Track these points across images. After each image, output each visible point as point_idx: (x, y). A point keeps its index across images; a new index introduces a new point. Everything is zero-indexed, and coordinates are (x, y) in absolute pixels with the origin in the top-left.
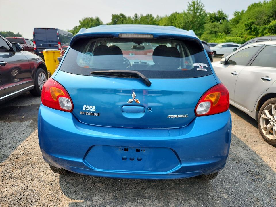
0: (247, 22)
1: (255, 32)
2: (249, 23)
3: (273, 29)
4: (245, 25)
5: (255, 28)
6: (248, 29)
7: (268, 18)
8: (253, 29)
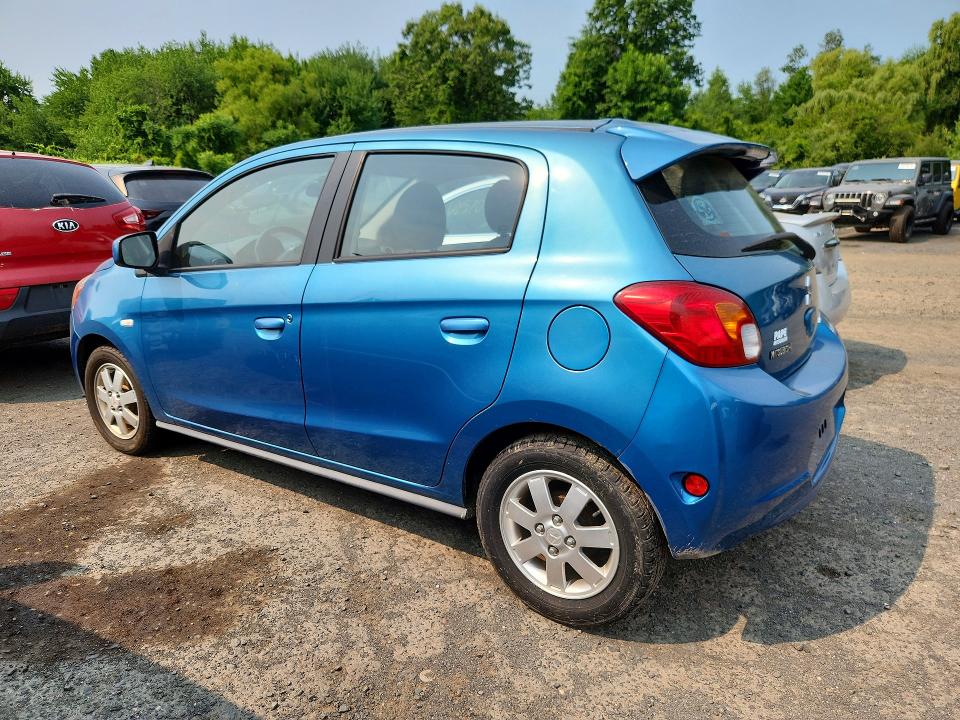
0: (126, 111)
1: (161, 144)
2: (131, 117)
3: (209, 139)
4: (121, 120)
5: (157, 134)
6: (136, 136)
7: (174, 104)
8: (150, 137)
